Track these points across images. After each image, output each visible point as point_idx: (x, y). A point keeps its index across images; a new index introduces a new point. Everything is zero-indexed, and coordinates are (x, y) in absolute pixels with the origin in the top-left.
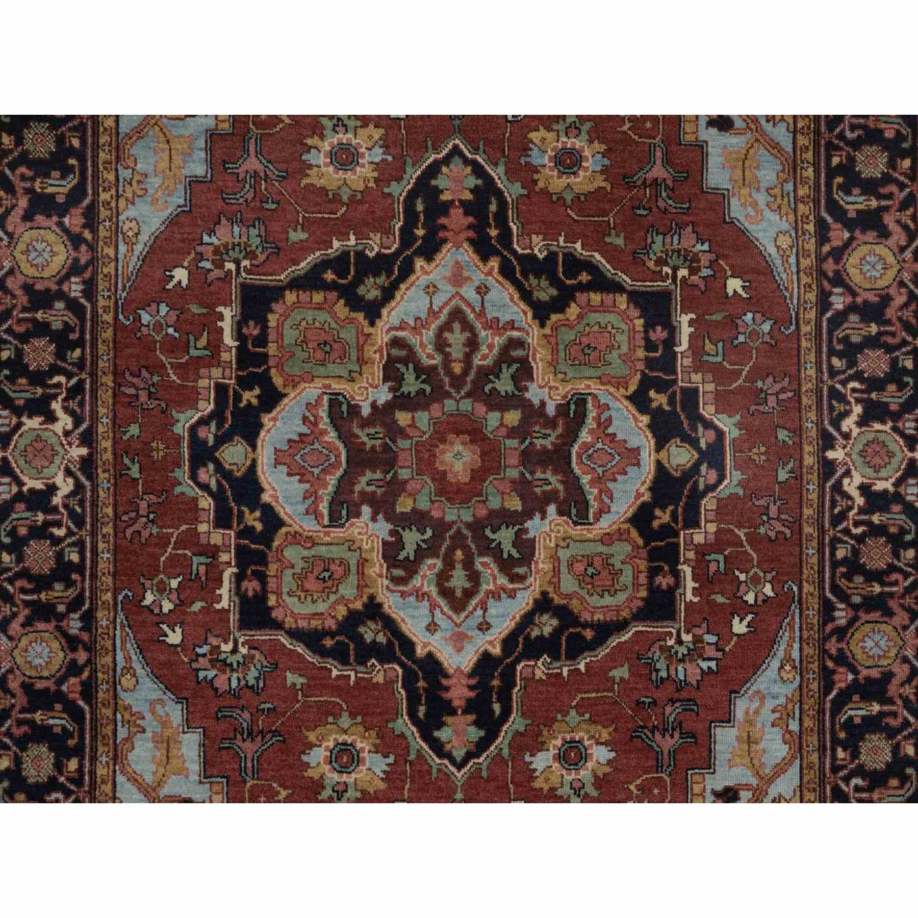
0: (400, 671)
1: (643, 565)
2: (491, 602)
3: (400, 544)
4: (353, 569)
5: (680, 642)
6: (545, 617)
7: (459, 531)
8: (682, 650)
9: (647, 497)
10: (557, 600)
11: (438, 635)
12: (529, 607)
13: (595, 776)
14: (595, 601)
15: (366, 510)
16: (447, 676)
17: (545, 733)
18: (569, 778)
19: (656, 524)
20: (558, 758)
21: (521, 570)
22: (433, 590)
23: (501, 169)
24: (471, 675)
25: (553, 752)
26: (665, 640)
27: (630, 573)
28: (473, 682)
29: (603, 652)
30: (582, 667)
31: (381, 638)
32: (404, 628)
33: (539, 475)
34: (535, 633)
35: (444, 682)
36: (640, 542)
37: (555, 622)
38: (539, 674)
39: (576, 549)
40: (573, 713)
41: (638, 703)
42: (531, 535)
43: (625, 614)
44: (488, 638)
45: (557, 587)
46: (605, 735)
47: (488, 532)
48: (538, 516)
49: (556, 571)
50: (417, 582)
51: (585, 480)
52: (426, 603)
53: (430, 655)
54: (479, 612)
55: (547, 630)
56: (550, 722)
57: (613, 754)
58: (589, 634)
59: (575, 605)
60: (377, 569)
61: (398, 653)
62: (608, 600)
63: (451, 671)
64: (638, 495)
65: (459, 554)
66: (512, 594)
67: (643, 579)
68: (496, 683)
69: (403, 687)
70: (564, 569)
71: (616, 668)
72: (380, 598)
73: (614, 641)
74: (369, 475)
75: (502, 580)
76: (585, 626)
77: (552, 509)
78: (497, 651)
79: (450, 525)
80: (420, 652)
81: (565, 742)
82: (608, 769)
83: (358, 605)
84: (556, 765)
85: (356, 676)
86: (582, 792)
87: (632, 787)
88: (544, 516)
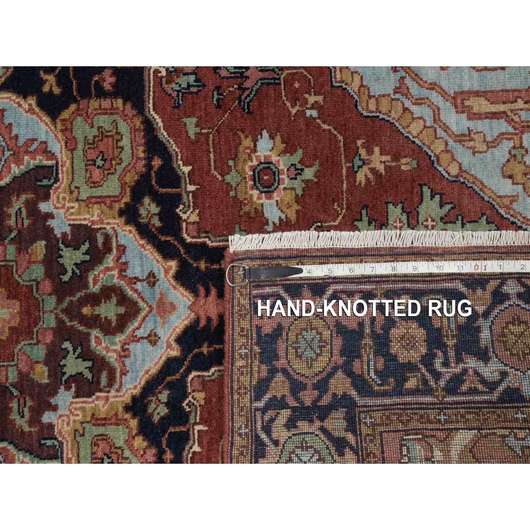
0: (194, 374)
1: (94, 104)
2: (130, 273)
3: (77, 378)
4: (101, 430)
6: (143, 212)
7: (64, 311)
9: (32, 101)
10: (127, 199)
11: (160, 332)
12: (132, 228)
13: (284, 152)
14: (126, 156)
15: (47, 417)
16: (197, 321)
17: (247, 208)
18: (287, 182)
19: (57, 91)
20: (269, 194)
21: (100, 239)
22: (120, 338)
24: (195, 292)
25: (264, 200)
26: (162, 77)
27: (102, 118)
28: (202, 291)
29: (173, 147)
30: (186, 169)
31: (164, 396)
32: (154, 371)
33: (12, 222)
34: (156, 222)
35: (203, 323)
36: (73, 107)
37: (147, 200)
38: (194, 218)
39: (80, 181)
40: (228, 178)
41: (219, 107)
42: (68, 230)
43: (138, 122)
44: (161, 275)
45: (115, 199)
46: (247, 142)
47: (66, 278)
48: (51, 223)
49: (100, 200)
50: (112, 357)
51: (16, 170)
52: (132, 347)
53: (179, 340)
54: (139, 286)
55: (154, 209)
56: (238, 203)
57: (265, 133)
58: (157, 162)
59: (131, 178)
60: (101, 403)
61: (177, 376)
62: (125, 142)
63: (193, 315)
64: (30, 110)
65: (86, 311)
66: (122, 249)
67: (106, 103)
68: (203, 265)
69: (207, 369)
70: (97, 192)
71: (187, 132)
72: (127, 399)
73: (163, 134)
74: (14, 416)
75: (110, 261)
76: (149, 166)
77: (44, 207)
78: (173, 264)
79: (60, 321)
80: (175, 352)
81: (254, 187)
82: (278, 138)
83: (134, 423)
84: (276, 196)
85: (199, 424)
86: (299, 166)
87: (294, 111)
88: (50, 216)
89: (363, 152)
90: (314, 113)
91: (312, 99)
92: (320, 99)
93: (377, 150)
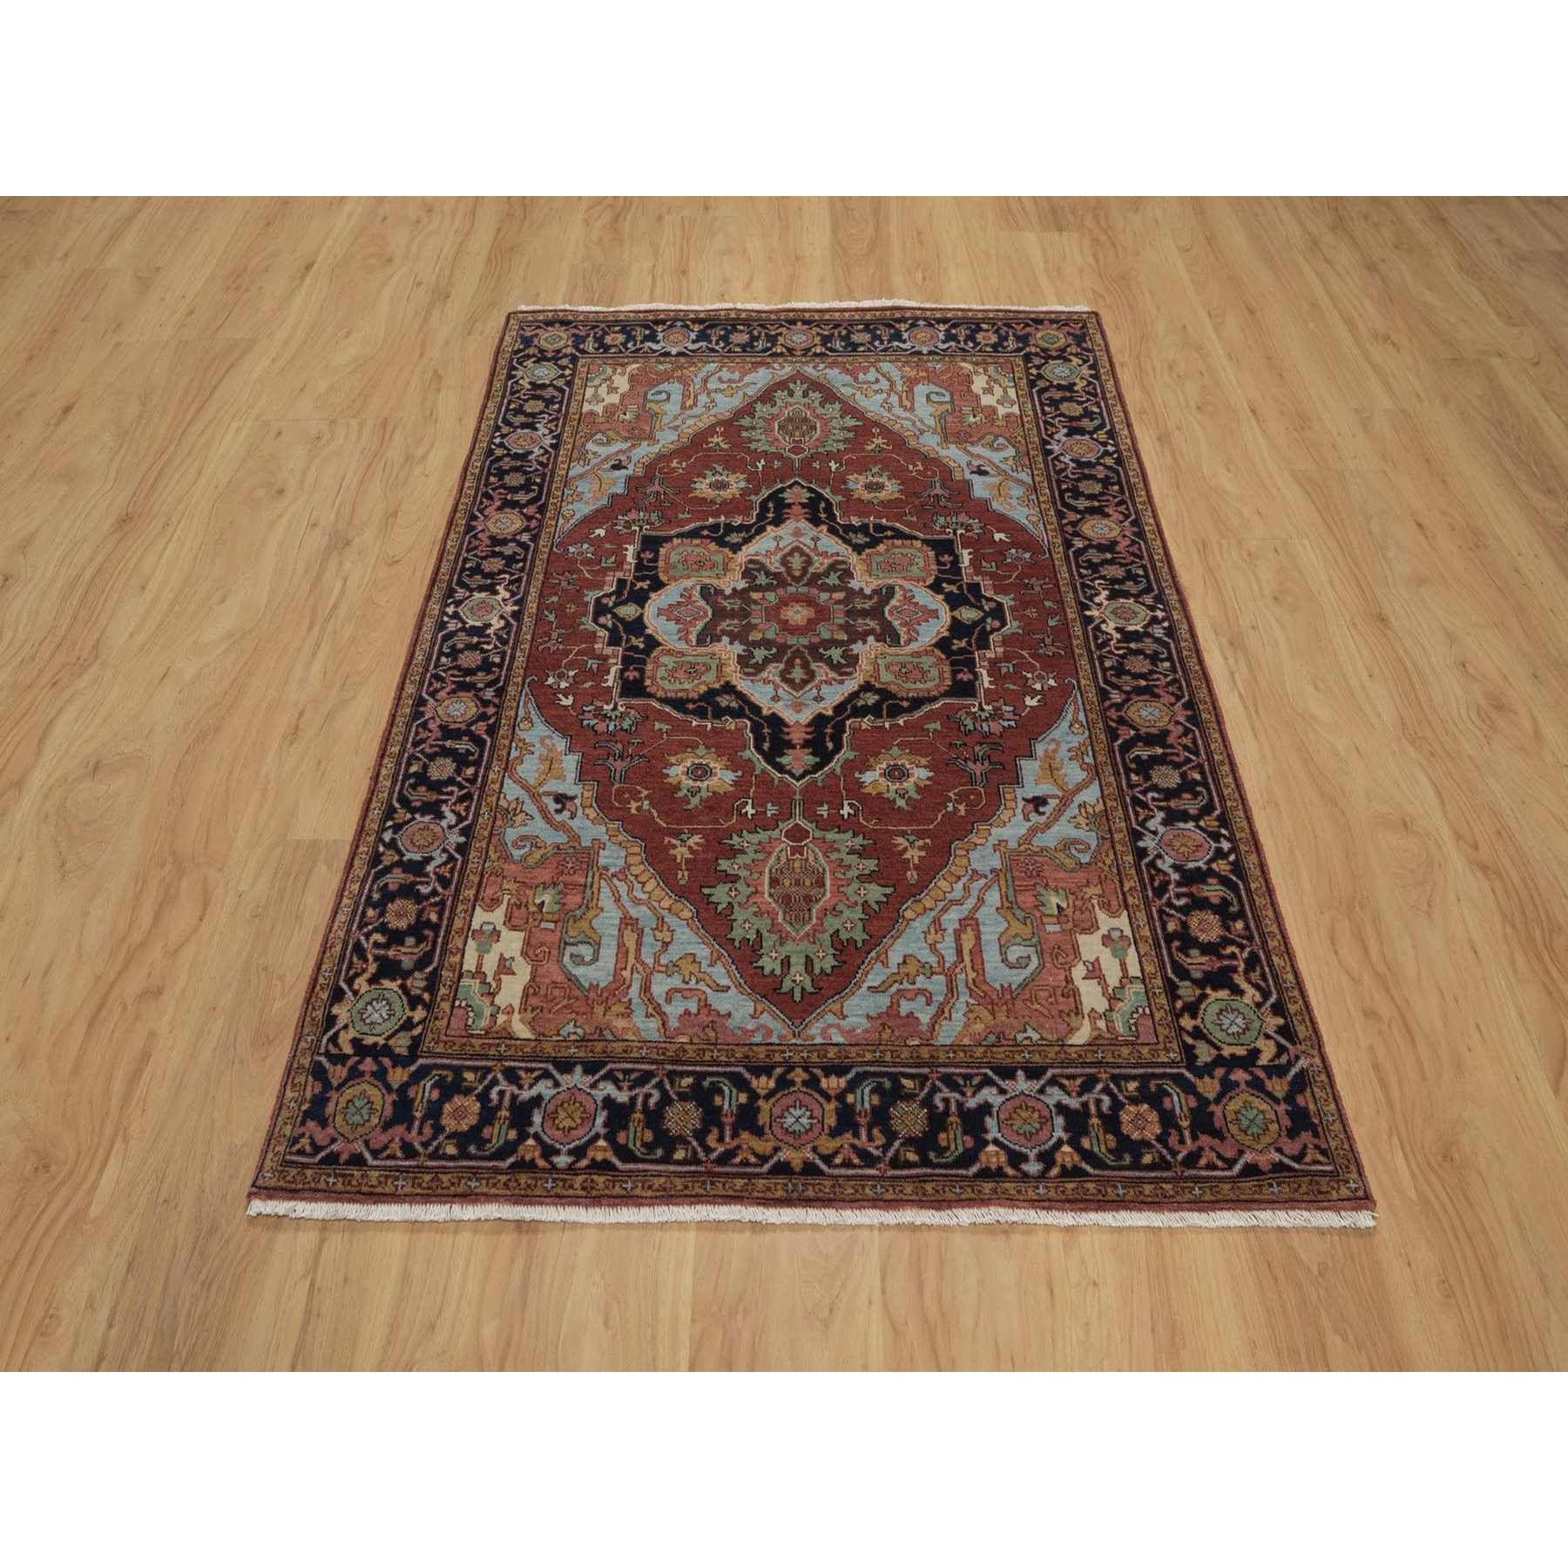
0: (749, 723)
1: (947, 668)
2: (824, 686)
3: (751, 655)
4: (714, 667)
5: (982, 709)
6: (868, 695)
7: (798, 650)
8: (984, 715)
9: (946, 634)
10: (877, 685)
11: (781, 703)
12: (856, 688)
13: (917, 786)
14: (909, 685)
15: (726, 639)
16: (787, 726)
17: (872, 760)
18: (893, 787)
19: (955, 647)
20: (884, 775)
21: (848, 670)
22: (777, 679)
23: (828, 490)
24: (809, 725)
25: (878, 772)
26: (970, 709)
27: (937, 673)
28: (810, 730)
29: (917, 714)
30: (901, 722)
31: (734, 705)
32: (752, 699)
33: (860, 621)
34: (861, 703)
35: (786, 730)
36: (943, 657)
37: (877, 697)
38: (864, 726)
39: (889, 659)
40: (896, 748)
41: (951, 744)
42: (855, 652)
43: (935, 693)
44: (821, 705)
45: (877, 678)
46: (924, 761)
47: (821, 650)
48: (860, 642)
49: (876, 669)
50: (764, 674)
51: (896, 623)
52: (771, 685)
53: (774, 714)
54: (815, 691)
55: (871, 702)
56: (876, 754)
57: (931, 774)
58: (905, 704)
59: (893, 688)
60: (733, 668)
61: (748, 712)
62: (919, 685)
63: (791, 724)
64: (938, 632)
65: (798, 661)
66: (841, 682)
67: (947, 675)
68: (829, 731)
69: (752, 731)
70: (882, 669)
71: (930, 723)
72: (734, 682)
73: (926, 708)
74: (728, 621)
75: (832, 675)
76: (902, 699)
77: (871, 639)
78: (830, 713)
79: (791, 647)
80: (765, 712)
81: (889, 766)
82: (928, 783)
83: (717, 686)
84: (882, 780)
85: (712, 725)
86: (906, 796)
87: (951, 794)
88: (865, 642)
89: (921, 843)
90: (950, 808)
91: (962, 808)
92: (963, 813)
93: (923, 854)
